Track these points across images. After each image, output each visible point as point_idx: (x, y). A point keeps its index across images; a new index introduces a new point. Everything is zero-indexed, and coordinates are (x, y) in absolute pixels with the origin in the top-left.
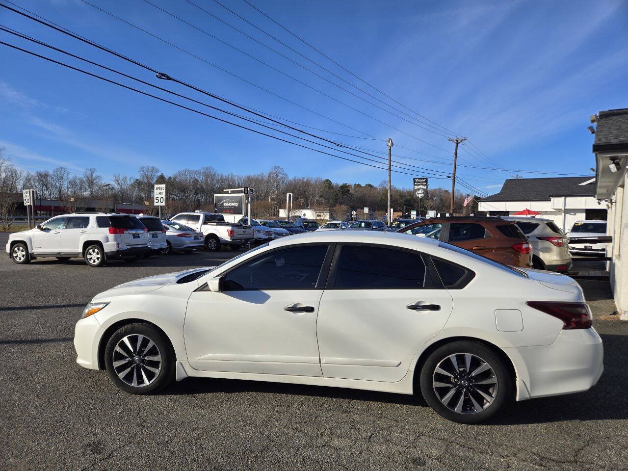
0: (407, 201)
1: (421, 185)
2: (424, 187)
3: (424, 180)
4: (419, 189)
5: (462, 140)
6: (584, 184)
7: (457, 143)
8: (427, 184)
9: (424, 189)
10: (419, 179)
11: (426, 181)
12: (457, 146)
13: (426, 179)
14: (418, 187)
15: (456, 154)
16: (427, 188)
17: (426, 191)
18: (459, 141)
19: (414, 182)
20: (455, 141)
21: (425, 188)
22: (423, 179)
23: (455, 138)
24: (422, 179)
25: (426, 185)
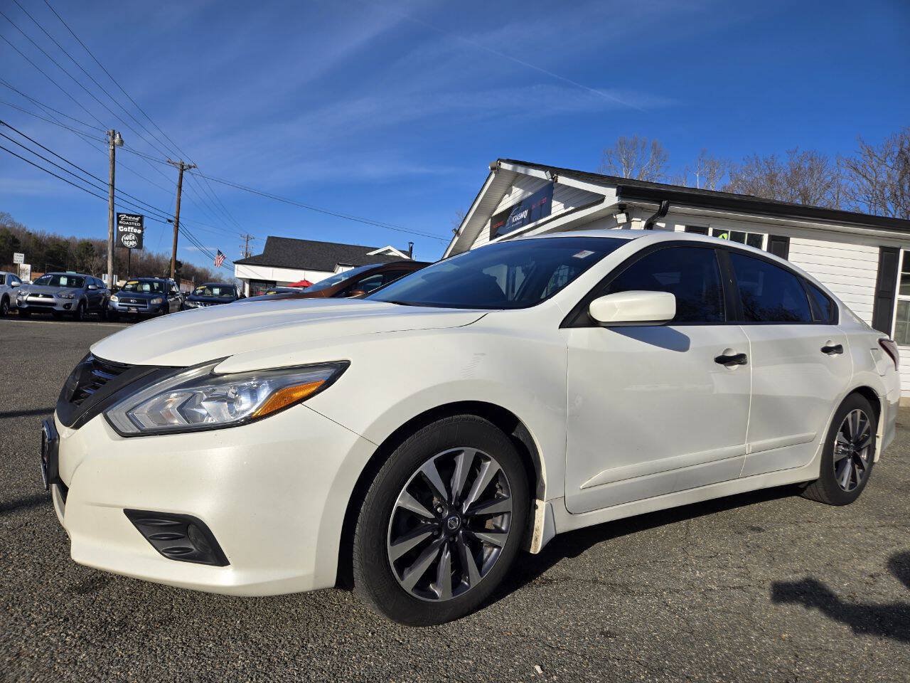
0: (51, 253)
1: (131, 226)
2: (135, 231)
3: (137, 219)
4: (128, 233)
5: (190, 167)
6: (372, 253)
7: (182, 170)
8: (142, 226)
9: (136, 234)
10: (127, 215)
11: (141, 221)
12: (181, 175)
13: (142, 217)
14: (126, 229)
15: (180, 187)
16: (142, 233)
17: (140, 238)
18: (185, 167)
19: (119, 219)
20: (179, 166)
21: (139, 231)
22: (136, 216)
23: (179, 161)
24: (133, 216)
25: (141, 228)
